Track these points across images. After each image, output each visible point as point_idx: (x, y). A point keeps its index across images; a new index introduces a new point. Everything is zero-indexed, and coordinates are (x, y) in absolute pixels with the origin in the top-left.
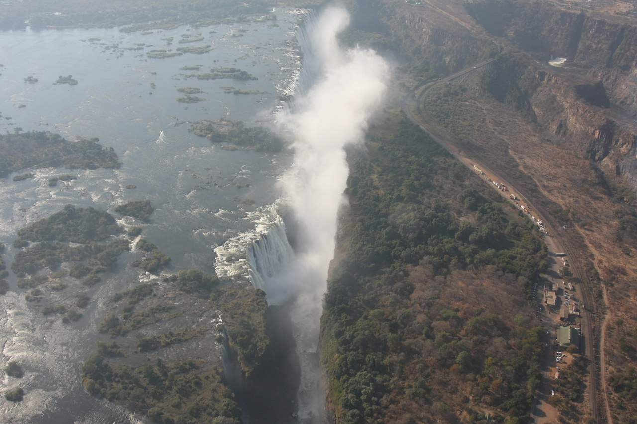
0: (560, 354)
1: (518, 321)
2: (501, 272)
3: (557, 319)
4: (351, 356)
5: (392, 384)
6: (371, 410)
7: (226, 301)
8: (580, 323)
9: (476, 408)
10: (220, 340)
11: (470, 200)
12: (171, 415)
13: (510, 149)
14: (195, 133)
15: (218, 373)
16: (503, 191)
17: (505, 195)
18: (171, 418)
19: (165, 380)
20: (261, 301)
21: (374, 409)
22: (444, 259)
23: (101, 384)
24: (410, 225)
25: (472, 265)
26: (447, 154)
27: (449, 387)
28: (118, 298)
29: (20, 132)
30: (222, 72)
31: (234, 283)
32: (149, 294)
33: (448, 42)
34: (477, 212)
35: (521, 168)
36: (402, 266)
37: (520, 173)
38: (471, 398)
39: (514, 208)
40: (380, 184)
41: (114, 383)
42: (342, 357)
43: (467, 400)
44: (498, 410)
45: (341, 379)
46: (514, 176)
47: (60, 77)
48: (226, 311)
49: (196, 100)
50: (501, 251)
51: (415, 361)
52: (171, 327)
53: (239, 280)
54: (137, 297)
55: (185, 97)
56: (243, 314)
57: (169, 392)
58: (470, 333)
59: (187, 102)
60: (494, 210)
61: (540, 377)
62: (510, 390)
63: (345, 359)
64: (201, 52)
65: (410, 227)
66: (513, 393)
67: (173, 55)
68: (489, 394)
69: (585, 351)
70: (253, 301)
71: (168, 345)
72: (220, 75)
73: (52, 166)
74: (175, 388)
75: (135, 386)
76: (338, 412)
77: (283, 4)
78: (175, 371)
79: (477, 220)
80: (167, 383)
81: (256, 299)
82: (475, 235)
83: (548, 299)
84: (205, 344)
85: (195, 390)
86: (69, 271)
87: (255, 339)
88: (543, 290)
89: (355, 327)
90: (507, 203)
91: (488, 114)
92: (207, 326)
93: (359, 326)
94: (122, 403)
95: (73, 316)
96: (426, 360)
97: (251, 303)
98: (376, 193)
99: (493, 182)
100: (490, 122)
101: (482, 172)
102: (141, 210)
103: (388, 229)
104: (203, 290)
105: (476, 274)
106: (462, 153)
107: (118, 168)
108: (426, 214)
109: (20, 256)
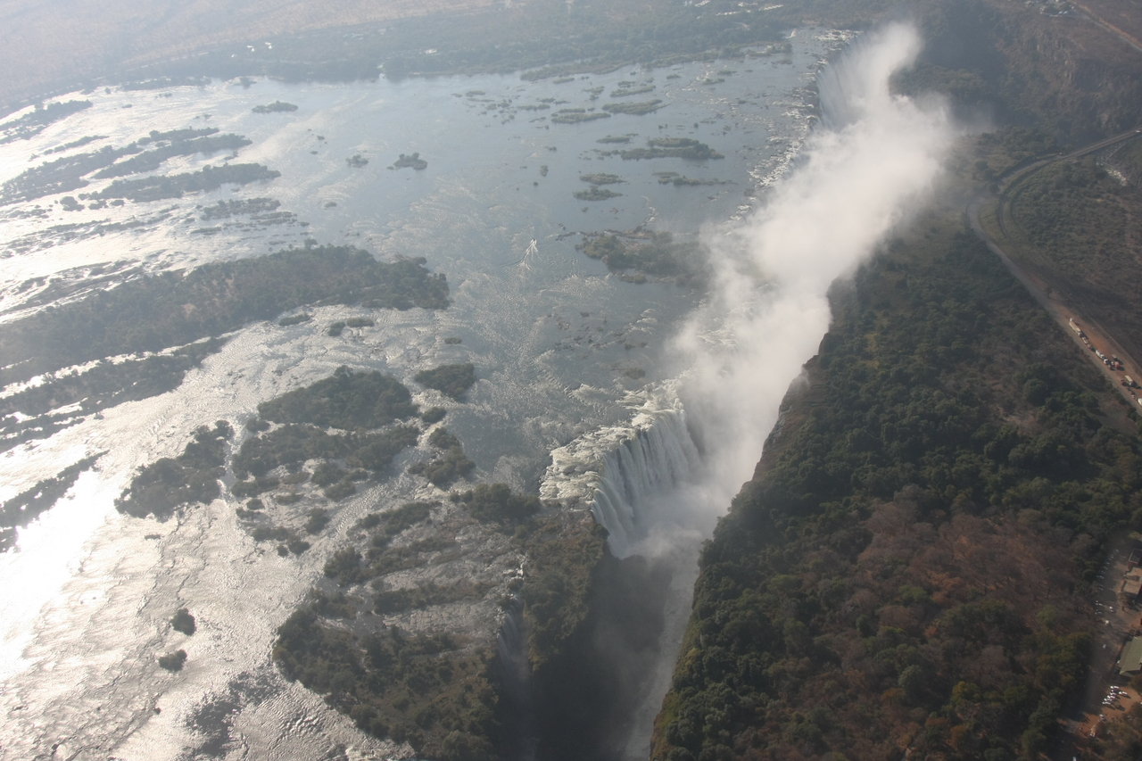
0: (1116, 691)
1: (1045, 617)
2: (1046, 524)
3: (1133, 621)
4: (711, 653)
5: (768, 710)
6: (713, 751)
7: (539, 541)
11: (1034, 384)
12: (387, 719)
14: (585, 252)
16: (1112, 369)
17: (1115, 379)
19: (396, 662)
20: (595, 546)
21: (718, 750)
22: (946, 492)
23: (299, 658)
24: (903, 426)
25: (996, 506)
26: (1024, 297)
27: (872, 729)
28: (371, 522)
29: (315, 247)
30: (667, 146)
31: (563, 510)
32: (421, 519)
33: (1106, 85)
34: (1043, 408)
36: (863, 501)
38: (908, 752)
39: (1124, 402)
40: (877, 348)
41: (319, 657)
42: (700, 651)
45: (682, 692)
47: (402, 156)
48: (533, 556)
49: (607, 195)
50: (1064, 484)
51: (826, 674)
52: (437, 576)
53: (573, 507)
54: (399, 523)
55: (589, 190)
56: (559, 563)
57: (396, 683)
58: (944, 633)
59: (590, 199)
60: (1079, 404)
61: (1053, 729)
62: (985, 746)
63: (699, 658)
64: (641, 111)
65: (899, 429)
66: (986, 754)
67: (594, 118)
70: (583, 543)
71: (422, 606)
72: (661, 151)
73: (345, 303)
74: (407, 676)
75: (348, 667)
77: (813, 22)
78: (418, 648)
79: (1038, 422)
80: (398, 666)
81: (589, 540)
82: (1019, 449)
84: (479, 610)
85: (438, 683)
86: (313, 473)
87: (565, 610)
88: (1123, 564)
89: (735, 603)
90: (1113, 392)
91: (1134, 220)
92: (494, 579)
93: (741, 602)
94: (320, 692)
95: (294, 546)
96: (845, 674)
97: (578, 547)
98: (864, 365)
99: (1097, 353)
100: (1132, 237)
101: (1082, 332)
102: (454, 381)
103: (855, 431)
104: (508, 519)
105: (1000, 524)
106: (1054, 295)
107: (444, 308)
108: (936, 407)
109: (250, 445)
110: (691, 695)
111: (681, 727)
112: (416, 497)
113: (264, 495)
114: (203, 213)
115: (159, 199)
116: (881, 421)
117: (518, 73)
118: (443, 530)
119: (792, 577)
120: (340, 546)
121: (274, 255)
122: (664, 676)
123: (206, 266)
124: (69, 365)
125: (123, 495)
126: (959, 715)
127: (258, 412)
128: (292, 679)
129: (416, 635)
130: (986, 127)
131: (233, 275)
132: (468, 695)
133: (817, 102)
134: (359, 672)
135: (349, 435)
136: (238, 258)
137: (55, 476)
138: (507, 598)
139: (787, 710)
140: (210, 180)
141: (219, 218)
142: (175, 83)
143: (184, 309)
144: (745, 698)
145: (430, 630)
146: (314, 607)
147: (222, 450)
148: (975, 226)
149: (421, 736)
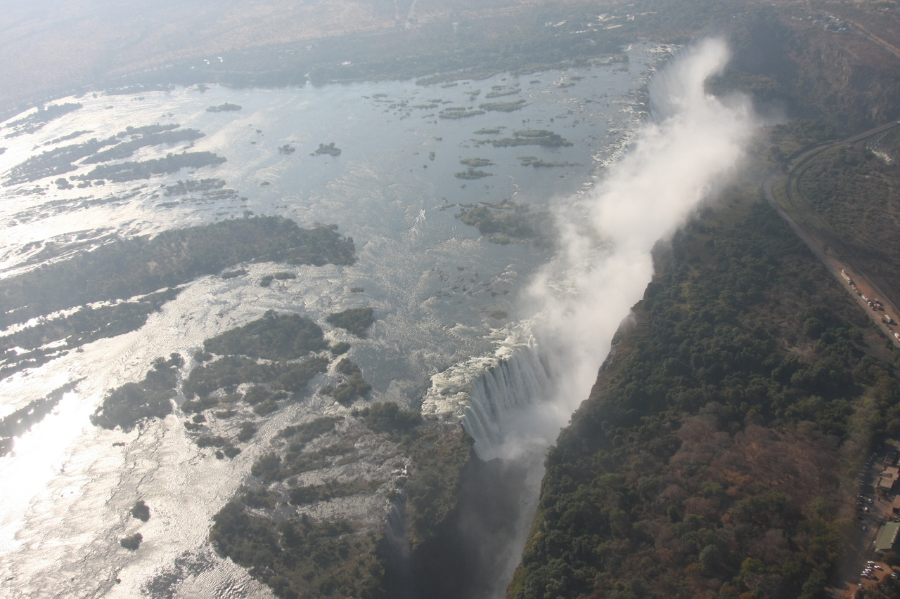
0: (872, 565)
1: (816, 506)
2: (819, 433)
3: (887, 510)
4: (552, 535)
5: (596, 580)
7: (420, 447)
11: (812, 322)
12: (297, 588)
14: (462, 220)
16: (874, 309)
17: (877, 317)
19: (304, 543)
20: (463, 451)
22: (740, 408)
24: (708, 355)
25: (780, 419)
26: (806, 253)
27: (678, 595)
28: (288, 432)
30: (528, 136)
31: (439, 423)
32: (329, 430)
33: (875, 85)
34: (819, 341)
36: (677, 415)
39: (883, 336)
40: (690, 294)
41: (246, 539)
42: (544, 534)
45: (528, 566)
47: (321, 145)
48: (415, 459)
49: (481, 175)
50: (834, 401)
51: (642, 552)
52: (340, 475)
53: (447, 420)
54: (311, 433)
55: (467, 172)
57: (305, 559)
58: (736, 519)
59: (467, 178)
60: (848, 337)
63: (543, 539)
64: (509, 109)
65: (705, 358)
70: (454, 449)
71: (327, 498)
72: (523, 140)
73: (274, 260)
74: (313, 554)
75: (267, 546)
77: (645, 38)
78: (323, 532)
79: (815, 352)
80: (307, 546)
81: (459, 446)
82: (799, 373)
83: (884, 478)
85: (338, 559)
86: (245, 394)
87: (438, 501)
88: (881, 464)
89: (572, 496)
90: (875, 328)
91: (895, 192)
92: (384, 478)
93: (576, 495)
94: (246, 566)
95: (228, 450)
96: (657, 552)
97: (451, 452)
98: (679, 307)
99: (863, 297)
100: (893, 205)
101: (851, 280)
102: (357, 321)
103: (670, 360)
104: (396, 430)
105: (783, 433)
106: (830, 251)
107: (351, 264)
108: (734, 341)
109: (196, 373)
110: (535, 568)
111: (527, 594)
112: (325, 413)
113: (206, 411)
114: (166, 191)
115: (132, 180)
116: (691, 352)
117: (415, 80)
118: (345, 439)
119: (617, 475)
120: (264, 451)
121: (220, 223)
122: (515, 554)
123: (167, 232)
124: (58, 310)
125: (97, 411)
126: (747, 584)
127: (203, 346)
128: (224, 556)
129: (321, 521)
130: (780, 120)
131: (187, 239)
132: (361, 569)
133: (647, 101)
134: (276, 551)
135: (273, 364)
136: (192, 225)
137: (44, 397)
138: (394, 492)
139: (611, 581)
140: (171, 165)
141: (178, 194)
142: (147, 89)
143: (149, 266)
144: (578, 571)
145: (333, 518)
146: (243, 499)
147: (175, 376)
148: (769, 197)
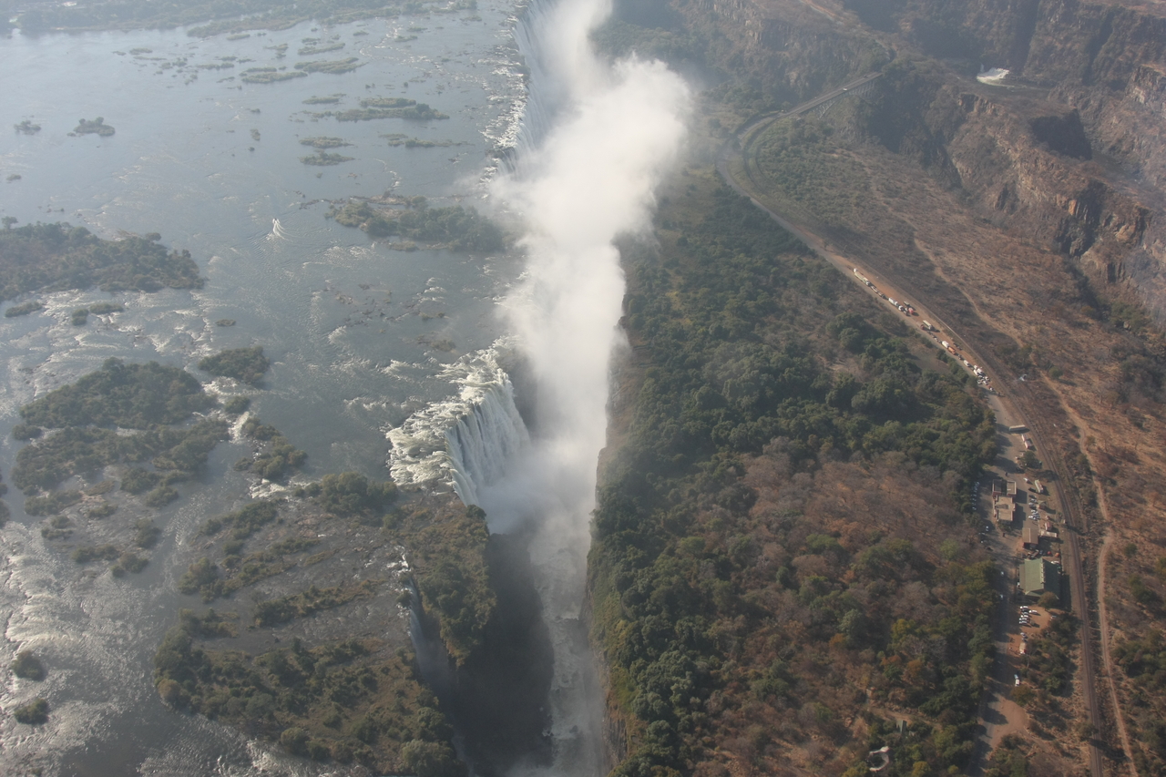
0: (1027, 610)
1: (947, 551)
2: (912, 464)
3: (1017, 546)
4: (647, 623)
5: (724, 672)
6: (690, 720)
7: (412, 529)
8: (1059, 552)
9: (880, 712)
10: (405, 601)
11: (850, 333)
12: (323, 740)
13: (917, 238)
14: (338, 221)
15: (405, 661)
16: (908, 314)
17: (914, 323)
18: (323, 745)
19: (308, 677)
20: (477, 528)
21: (694, 718)
22: (809, 442)
23: (191, 688)
24: (744, 381)
25: (859, 452)
26: (803, 250)
27: (830, 675)
28: (214, 528)
30: (382, 106)
31: (425, 495)
32: (271, 519)
33: (793, 44)
34: (864, 355)
35: (939, 272)
36: (732, 457)
37: (937, 281)
38: (869, 693)
39: (930, 345)
40: (683, 307)
41: (215, 684)
42: (631, 625)
43: (862, 698)
44: (920, 713)
45: (633, 667)
46: (927, 288)
47: (82, 121)
48: (414, 546)
49: (337, 160)
50: (910, 425)
51: (765, 629)
52: (315, 579)
53: (435, 490)
54: (248, 526)
55: (317, 155)
56: (446, 551)
57: (318, 700)
58: (863, 576)
59: (320, 164)
60: (894, 349)
61: (992, 652)
62: (940, 677)
63: (637, 629)
64: (341, 69)
65: (742, 385)
66: (946, 683)
67: (289, 78)
68: (902, 686)
69: (1070, 602)
70: (463, 527)
71: (310, 613)
72: (379, 112)
73: (77, 288)
74: (328, 692)
75: (254, 690)
76: (630, 727)
78: (326, 659)
79: (864, 369)
80: (313, 682)
81: (468, 523)
82: (861, 396)
83: (1000, 510)
84: (378, 609)
85: (366, 693)
86: (120, 480)
87: (470, 598)
88: (989, 495)
89: (653, 570)
90: (917, 337)
91: (873, 174)
92: (380, 575)
93: (660, 568)
94: (231, 722)
95: (131, 565)
96: (785, 626)
97: (459, 531)
98: (678, 323)
99: (890, 300)
100: (878, 190)
101: (869, 281)
102: (246, 366)
104: (369, 510)
105: (868, 468)
106: (830, 247)
107: (200, 288)
108: (770, 361)
109: (27, 456)
110: (644, 667)
111: (653, 701)
116: (720, 378)
118: (300, 529)
126: (905, 652)
127: (21, 417)
128: (192, 714)
132: (405, 702)
138: (403, 593)
139: (741, 669)
144: (699, 663)
148: (729, 182)
149: (370, 752)
